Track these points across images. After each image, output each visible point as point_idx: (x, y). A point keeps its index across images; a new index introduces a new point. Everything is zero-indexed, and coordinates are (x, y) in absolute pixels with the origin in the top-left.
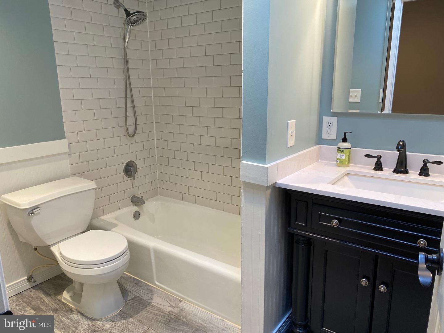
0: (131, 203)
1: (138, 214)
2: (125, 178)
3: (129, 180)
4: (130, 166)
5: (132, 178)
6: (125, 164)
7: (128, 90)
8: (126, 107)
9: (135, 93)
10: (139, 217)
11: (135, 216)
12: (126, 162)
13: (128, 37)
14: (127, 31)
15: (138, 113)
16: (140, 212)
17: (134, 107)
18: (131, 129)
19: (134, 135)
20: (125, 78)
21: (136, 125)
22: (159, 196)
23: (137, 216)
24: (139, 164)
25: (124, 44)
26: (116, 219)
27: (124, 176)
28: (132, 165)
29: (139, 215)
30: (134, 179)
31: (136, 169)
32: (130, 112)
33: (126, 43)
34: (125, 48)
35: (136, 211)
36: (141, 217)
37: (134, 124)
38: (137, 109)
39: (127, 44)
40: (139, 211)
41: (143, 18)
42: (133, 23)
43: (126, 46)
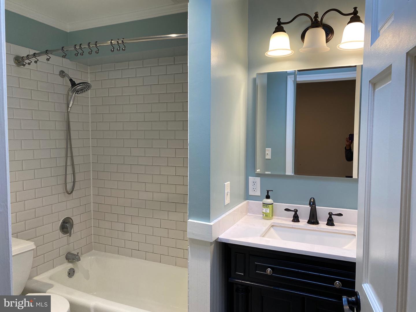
0: (66, 261)
1: (72, 272)
2: (61, 234)
3: (65, 237)
4: (67, 223)
5: (68, 234)
6: (61, 221)
7: (69, 150)
8: (66, 166)
9: (75, 152)
10: (73, 275)
11: (69, 274)
12: (62, 219)
13: (71, 102)
14: (71, 97)
15: (77, 171)
16: (75, 269)
17: (73, 165)
18: (69, 186)
19: (72, 192)
20: (67, 139)
21: (74, 182)
22: (94, 250)
23: (71, 273)
24: (76, 220)
25: (68, 109)
26: (51, 278)
27: (60, 232)
28: (68, 222)
29: (74, 272)
30: (70, 236)
31: (72, 226)
32: (69, 170)
33: (70, 108)
34: (68, 112)
35: (71, 269)
36: (76, 275)
37: (73, 181)
38: (76, 167)
39: (70, 109)
40: (73, 267)
41: (87, 87)
42: (77, 92)
43: (69, 111)
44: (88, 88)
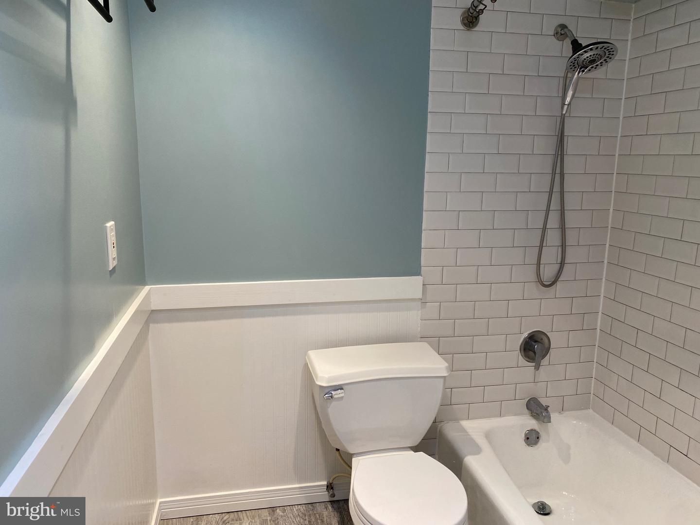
0: (526, 411)
1: (534, 436)
2: (522, 361)
3: (528, 368)
4: (536, 341)
5: (533, 364)
6: (526, 335)
9: (571, 202)
10: (536, 443)
11: (528, 438)
12: (528, 332)
13: (570, 93)
14: (571, 81)
15: (570, 240)
16: (541, 433)
17: (563, 228)
18: (548, 272)
19: (553, 283)
21: (562, 264)
22: (591, 411)
23: (532, 438)
24: (556, 340)
25: (562, 108)
26: (488, 435)
27: (520, 356)
28: (539, 340)
29: (538, 438)
30: (537, 368)
31: (547, 350)
32: (553, 238)
33: (566, 107)
34: (563, 117)
35: (532, 430)
36: (542, 445)
37: (559, 261)
38: (568, 233)
39: (568, 108)
40: (538, 429)
41: (607, 53)
42: (583, 67)
43: (564, 112)
44: (610, 56)
